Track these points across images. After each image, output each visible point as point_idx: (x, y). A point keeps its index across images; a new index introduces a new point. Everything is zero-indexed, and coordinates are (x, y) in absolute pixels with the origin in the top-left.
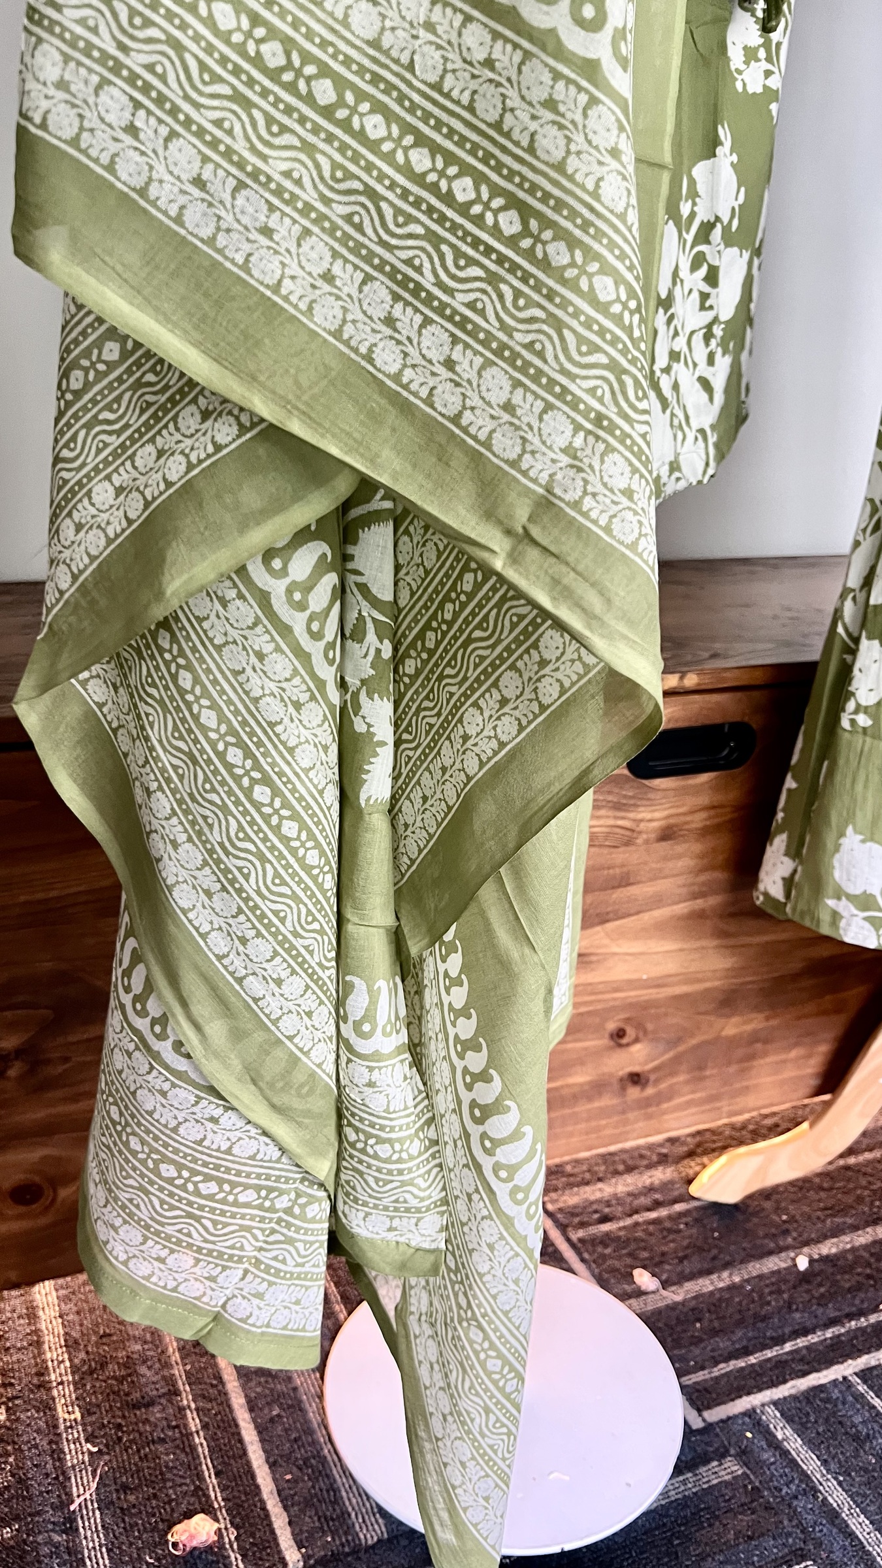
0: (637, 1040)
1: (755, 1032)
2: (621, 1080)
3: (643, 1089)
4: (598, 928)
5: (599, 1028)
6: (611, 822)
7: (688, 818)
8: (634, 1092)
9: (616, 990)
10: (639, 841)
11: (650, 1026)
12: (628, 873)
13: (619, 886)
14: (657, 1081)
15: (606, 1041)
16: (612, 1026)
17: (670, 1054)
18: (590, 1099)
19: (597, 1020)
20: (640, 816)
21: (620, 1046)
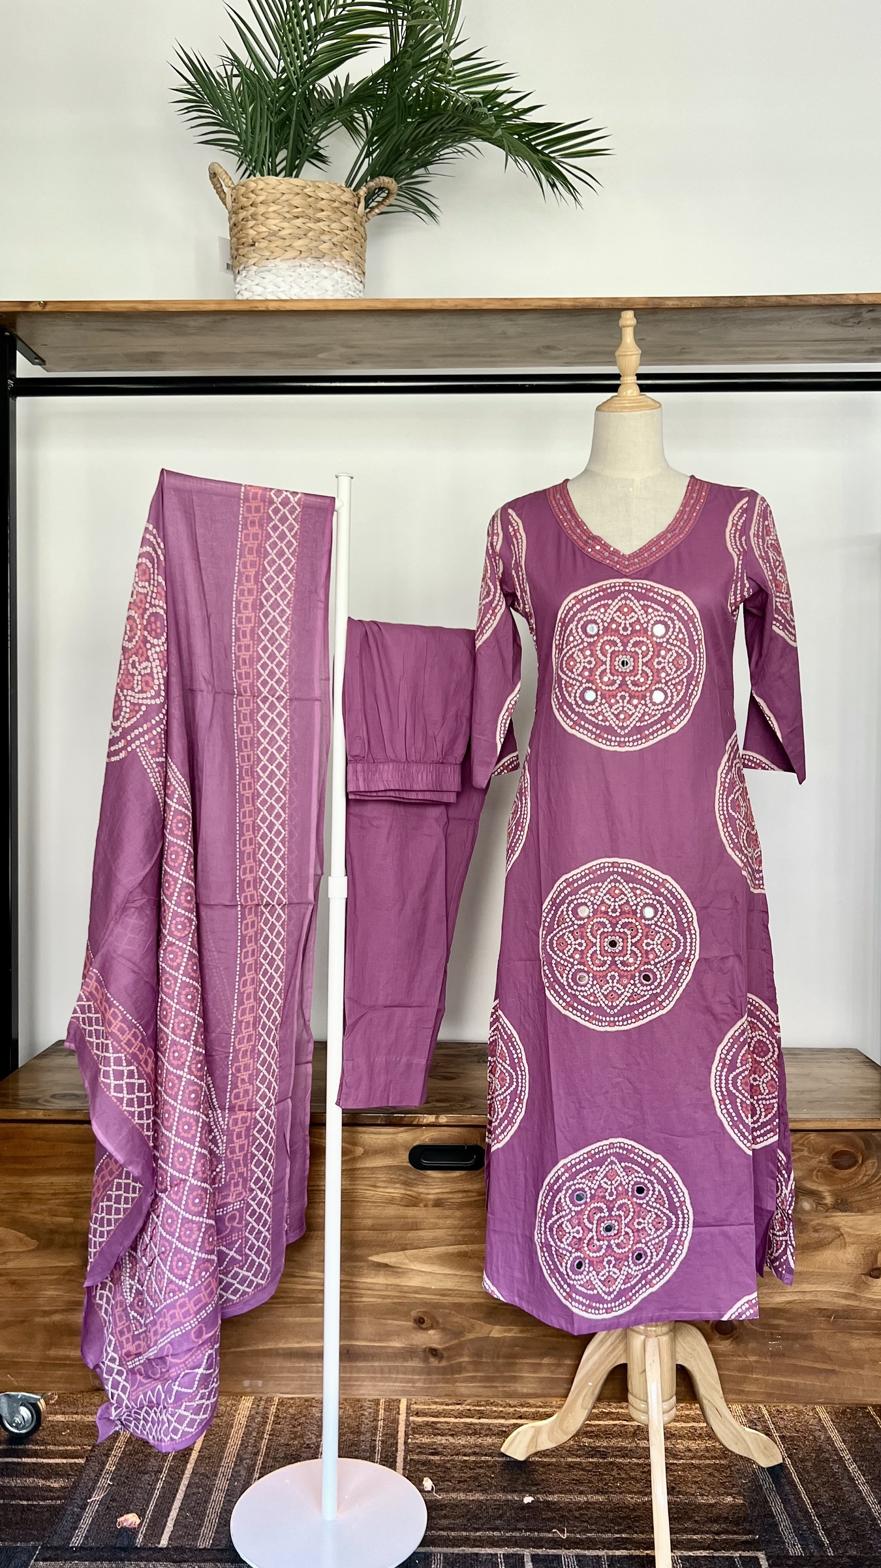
0: (432, 1328)
1: (514, 1338)
2: (424, 1350)
3: (440, 1362)
4: (401, 1253)
5: (406, 1315)
6: (403, 1192)
7: (450, 1196)
8: (434, 1362)
9: (416, 1293)
10: (421, 1205)
11: (441, 1321)
12: (416, 1223)
13: (412, 1230)
14: (449, 1358)
15: (411, 1324)
16: (414, 1313)
17: (456, 1341)
18: (405, 1359)
19: (406, 1309)
20: (421, 1190)
21: (422, 1329)
